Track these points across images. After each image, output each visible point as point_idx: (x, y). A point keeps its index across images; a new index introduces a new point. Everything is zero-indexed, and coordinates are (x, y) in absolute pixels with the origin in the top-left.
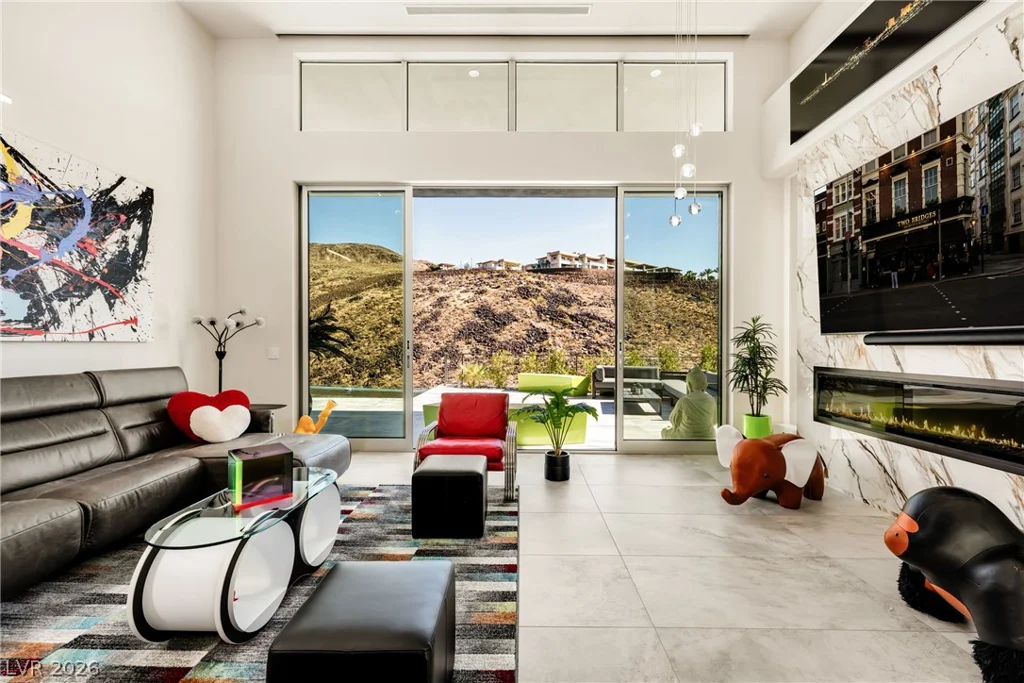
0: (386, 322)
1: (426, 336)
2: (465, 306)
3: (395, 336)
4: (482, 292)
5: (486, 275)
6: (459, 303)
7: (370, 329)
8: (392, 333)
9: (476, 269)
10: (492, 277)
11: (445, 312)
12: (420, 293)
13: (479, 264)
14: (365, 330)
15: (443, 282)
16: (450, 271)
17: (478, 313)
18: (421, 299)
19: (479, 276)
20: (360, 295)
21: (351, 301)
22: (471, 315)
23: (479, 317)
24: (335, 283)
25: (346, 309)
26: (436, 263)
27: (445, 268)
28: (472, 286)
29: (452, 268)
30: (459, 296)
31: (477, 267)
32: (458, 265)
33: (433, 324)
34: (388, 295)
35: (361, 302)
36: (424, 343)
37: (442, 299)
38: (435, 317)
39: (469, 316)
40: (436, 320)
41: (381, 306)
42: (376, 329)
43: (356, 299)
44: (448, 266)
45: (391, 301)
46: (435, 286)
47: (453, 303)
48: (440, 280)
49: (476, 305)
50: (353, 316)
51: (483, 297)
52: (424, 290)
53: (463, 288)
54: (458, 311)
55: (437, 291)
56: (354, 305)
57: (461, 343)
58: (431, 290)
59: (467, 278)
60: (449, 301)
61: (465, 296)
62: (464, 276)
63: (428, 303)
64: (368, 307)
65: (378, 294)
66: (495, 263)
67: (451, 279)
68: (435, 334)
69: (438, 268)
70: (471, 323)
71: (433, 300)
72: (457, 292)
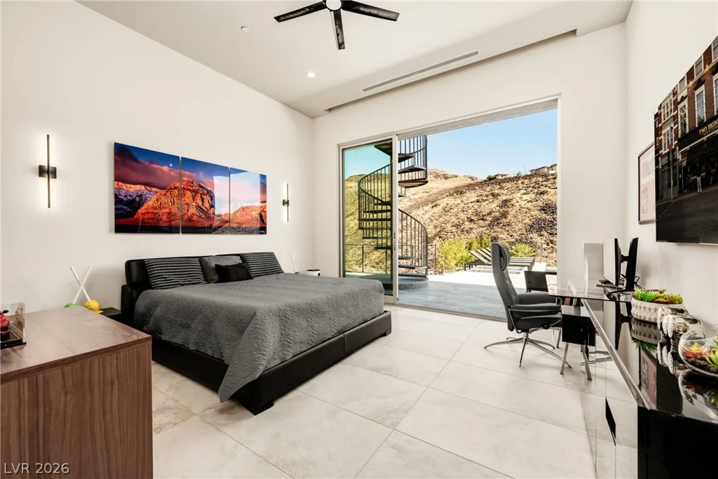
0: (463, 221)
1: (500, 230)
2: (529, 205)
3: (474, 231)
4: (542, 193)
5: (540, 179)
6: (523, 203)
7: (452, 226)
8: (471, 229)
9: (530, 175)
10: (548, 180)
11: (512, 212)
12: (485, 198)
13: (531, 171)
14: (449, 227)
15: (502, 188)
16: (506, 179)
17: (544, 210)
18: (486, 202)
19: (534, 180)
20: (438, 202)
21: (433, 207)
22: (537, 212)
23: (546, 213)
24: (416, 197)
25: (431, 213)
26: (493, 175)
27: (500, 177)
28: (531, 189)
29: (507, 177)
30: (521, 198)
31: (530, 173)
32: (512, 175)
33: (504, 220)
34: (458, 201)
35: (440, 208)
36: (499, 236)
37: (506, 201)
38: (504, 215)
39: (536, 213)
40: (506, 217)
41: (456, 210)
42: (457, 226)
43: (436, 205)
44: (502, 176)
45: (463, 205)
46: (497, 192)
47: (517, 204)
48: (499, 187)
49: (540, 203)
50: (437, 217)
51: (545, 197)
52: (487, 196)
53: (522, 191)
54: (524, 210)
55: (498, 195)
56: (435, 210)
57: (535, 236)
58: (493, 195)
59: (523, 183)
60: (513, 202)
61: (525, 197)
62: (520, 182)
63: (494, 205)
64: (445, 210)
65: (451, 201)
66: (548, 168)
67: (509, 185)
68: (507, 228)
69: (494, 178)
70: (540, 219)
71: (497, 202)
72: (519, 195)
